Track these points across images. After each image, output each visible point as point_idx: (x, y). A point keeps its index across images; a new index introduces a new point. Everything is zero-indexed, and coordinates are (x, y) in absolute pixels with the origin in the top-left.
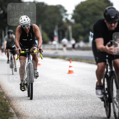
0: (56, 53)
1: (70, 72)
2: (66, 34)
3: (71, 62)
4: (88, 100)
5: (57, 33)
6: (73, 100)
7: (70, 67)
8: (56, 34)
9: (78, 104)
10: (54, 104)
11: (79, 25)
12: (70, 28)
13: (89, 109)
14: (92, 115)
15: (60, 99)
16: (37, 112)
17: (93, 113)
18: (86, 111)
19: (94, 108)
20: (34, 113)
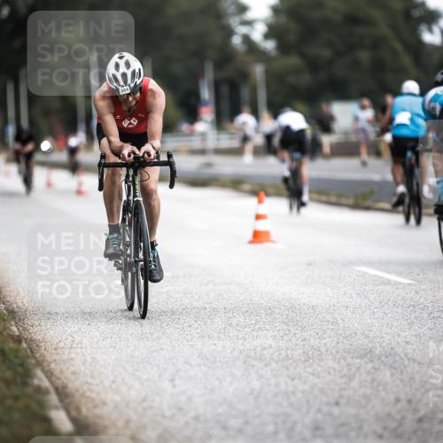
0: (209, 165)
1: (258, 237)
2: (245, 93)
3: (260, 201)
4: (323, 342)
5: (210, 93)
6: (270, 341)
7: (258, 217)
8: (206, 93)
9: (287, 355)
10: (199, 356)
11: (294, 61)
12: (258, 71)
13: (329, 373)
14: (341, 396)
15: (219, 338)
16: (137, 384)
17: (344, 389)
18: (317, 381)
19: (345, 371)
20: (124, 389)
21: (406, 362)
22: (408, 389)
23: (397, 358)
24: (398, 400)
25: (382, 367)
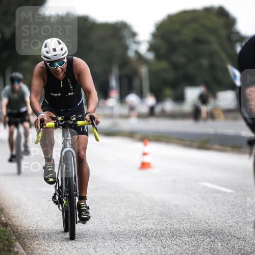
1: (144, 166)
3: (145, 145)
5: (117, 82)
6: (151, 226)
7: (145, 154)
13: (186, 244)
15: (122, 224)
18: (178, 249)
25: (216, 240)
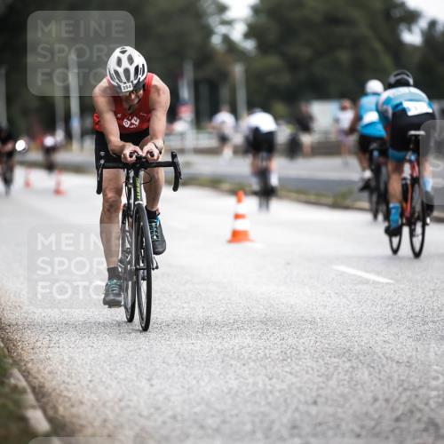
0: (188, 164)
1: (237, 236)
2: (224, 93)
3: (239, 201)
4: (302, 340)
5: (188, 93)
6: (248, 340)
7: (237, 216)
8: (185, 93)
9: (266, 354)
11: (273, 60)
12: (238, 70)
13: (307, 373)
14: (319, 396)
15: (197, 338)
16: (114, 384)
17: (322, 388)
18: (294, 380)
19: (323, 370)
20: (101, 388)
21: (384, 361)
22: (386, 388)
23: (375, 357)
24: (376, 400)
25: (360, 366)
